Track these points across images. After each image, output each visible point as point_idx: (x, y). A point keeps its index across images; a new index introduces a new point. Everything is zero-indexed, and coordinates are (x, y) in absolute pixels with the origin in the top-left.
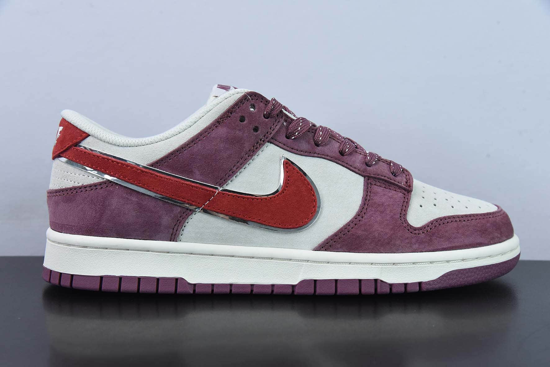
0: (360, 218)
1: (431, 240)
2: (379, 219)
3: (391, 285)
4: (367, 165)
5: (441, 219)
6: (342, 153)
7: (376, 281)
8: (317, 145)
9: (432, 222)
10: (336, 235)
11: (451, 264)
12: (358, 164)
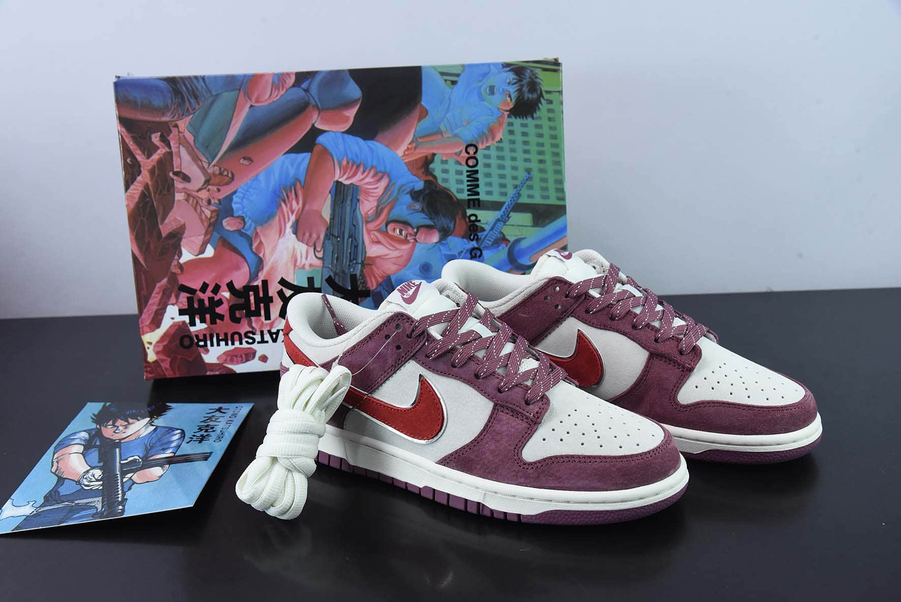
0: (476, 443)
1: (538, 477)
2: (493, 447)
3: (492, 511)
4: (500, 391)
5: (556, 457)
6: (477, 376)
7: (479, 504)
8: (454, 366)
9: (545, 460)
10: (451, 455)
11: (553, 503)
12: (489, 390)
